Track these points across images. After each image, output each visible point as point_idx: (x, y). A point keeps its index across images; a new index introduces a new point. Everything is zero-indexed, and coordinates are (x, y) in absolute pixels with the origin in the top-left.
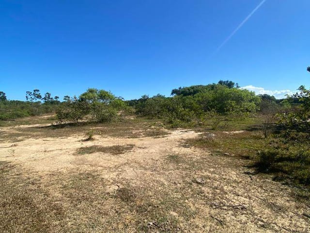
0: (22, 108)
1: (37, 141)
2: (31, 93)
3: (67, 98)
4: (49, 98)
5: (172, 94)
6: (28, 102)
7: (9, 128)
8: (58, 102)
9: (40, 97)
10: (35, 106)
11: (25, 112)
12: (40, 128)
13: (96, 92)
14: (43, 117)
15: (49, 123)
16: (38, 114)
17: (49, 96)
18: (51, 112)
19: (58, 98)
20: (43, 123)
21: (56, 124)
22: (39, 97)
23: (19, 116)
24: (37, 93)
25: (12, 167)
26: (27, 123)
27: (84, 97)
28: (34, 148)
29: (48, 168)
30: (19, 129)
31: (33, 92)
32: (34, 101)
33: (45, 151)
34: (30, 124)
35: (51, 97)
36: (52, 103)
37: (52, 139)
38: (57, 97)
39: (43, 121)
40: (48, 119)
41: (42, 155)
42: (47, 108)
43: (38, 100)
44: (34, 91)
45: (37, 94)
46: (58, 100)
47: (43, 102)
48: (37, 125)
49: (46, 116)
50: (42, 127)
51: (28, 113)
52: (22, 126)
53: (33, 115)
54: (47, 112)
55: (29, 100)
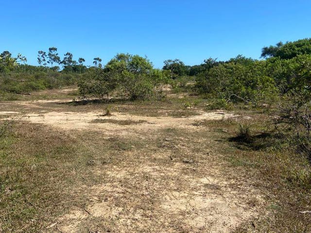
0: (37, 77)
1: (59, 113)
2: (45, 53)
3: (98, 61)
4: (70, 61)
5: (263, 55)
6: (41, 66)
7: (27, 102)
8: (83, 68)
9: (58, 59)
10: (52, 75)
11: (40, 83)
12: (60, 104)
13: (128, 59)
14: (62, 91)
15: (70, 98)
16: (57, 86)
17: (70, 58)
18: (73, 84)
19: (84, 60)
20: (63, 99)
21: (78, 100)
22: (56, 59)
23: (34, 89)
24: (53, 53)
25: (46, 126)
26: (45, 98)
27: (110, 66)
28: (58, 118)
29: (69, 128)
30: (39, 104)
31: (47, 52)
32: (50, 65)
33: (67, 120)
34: (48, 99)
35: (73, 60)
36: (75, 69)
37: (73, 113)
38: (81, 60)
39: (63, 96)
40: (69, 94)
41: (65, 122)
42: (68, 78)
43: (55, 64)
44: (50, 49)
45: (53, 55)
46: (84, 64)
47: (61, 67)
48: (57, 101)
49: (66, 90)
50: (63, 103)
51: (45, 85)
52: (40, 101)
53: (50, 88)
54: (68, 84)
55: (42, 64)
